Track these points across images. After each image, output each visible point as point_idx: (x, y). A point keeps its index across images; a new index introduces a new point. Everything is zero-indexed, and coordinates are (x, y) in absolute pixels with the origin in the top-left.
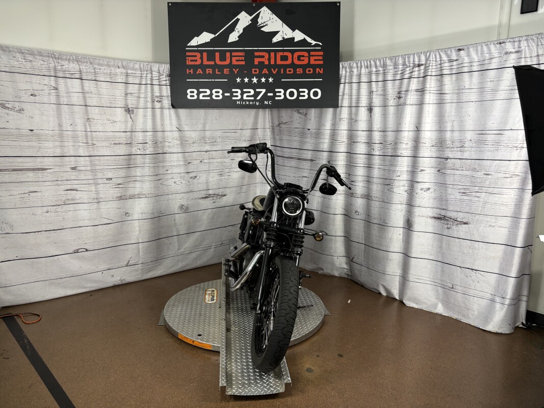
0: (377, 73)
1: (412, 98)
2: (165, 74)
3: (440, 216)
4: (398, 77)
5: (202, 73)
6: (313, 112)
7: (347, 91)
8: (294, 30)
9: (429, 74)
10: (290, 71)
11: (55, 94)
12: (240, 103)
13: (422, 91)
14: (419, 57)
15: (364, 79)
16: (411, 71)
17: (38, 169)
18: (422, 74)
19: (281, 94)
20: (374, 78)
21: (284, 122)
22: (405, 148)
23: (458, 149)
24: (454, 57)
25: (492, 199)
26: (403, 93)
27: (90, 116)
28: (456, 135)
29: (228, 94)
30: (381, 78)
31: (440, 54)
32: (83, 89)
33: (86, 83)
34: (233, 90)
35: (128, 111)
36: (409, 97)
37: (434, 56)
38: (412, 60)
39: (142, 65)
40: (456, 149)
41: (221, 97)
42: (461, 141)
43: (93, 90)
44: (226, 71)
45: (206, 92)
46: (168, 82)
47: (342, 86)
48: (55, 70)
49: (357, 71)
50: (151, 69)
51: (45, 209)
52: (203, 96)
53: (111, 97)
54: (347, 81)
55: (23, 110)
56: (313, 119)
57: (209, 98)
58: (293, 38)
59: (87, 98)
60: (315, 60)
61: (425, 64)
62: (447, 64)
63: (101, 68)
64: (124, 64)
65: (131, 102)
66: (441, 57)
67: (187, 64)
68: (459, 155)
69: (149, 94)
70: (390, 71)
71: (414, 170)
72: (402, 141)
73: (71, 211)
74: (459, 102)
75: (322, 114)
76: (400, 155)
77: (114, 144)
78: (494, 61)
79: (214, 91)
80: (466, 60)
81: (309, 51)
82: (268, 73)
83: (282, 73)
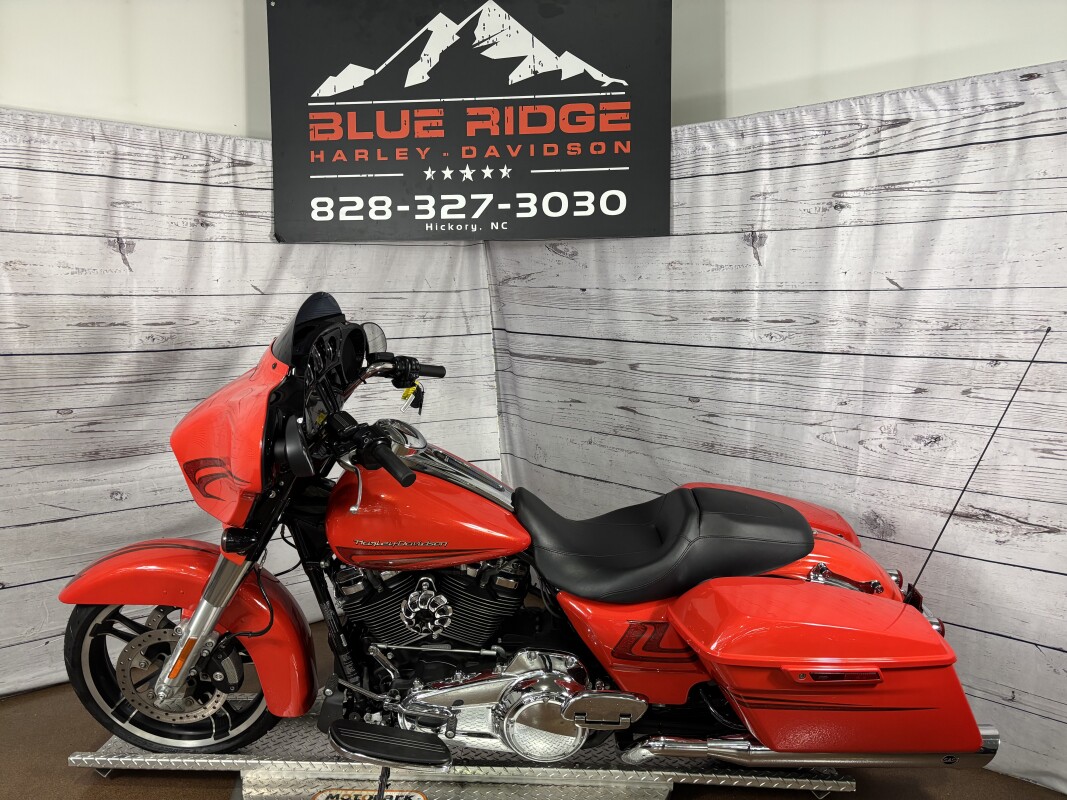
0: (775, 148)
4: (836, 155)
5: (345, 159)
8: (559, 53)
10: (551, 150)
12: (434, 227)
15: (736, 164)
16: (871, 139)
19: (530, 205)
20: (765, 160)
24: (1012, 96)
26: (850, 194)
27: (16, 258)
29: (407, 208)
30: (784, 160)
34: (417, 197)
35: (118, 244)
38: (874, 110)
41: (388, 215)
44: (401, 154)
45: (354, 204)
52: (348, 213)
53: (71, 209)
57: (361, 218)
58: (559, 72)
60: (611, 122)
64: (109, 131)
65: (128, 225)
67: (312, 139)
70: (813, 141)
79: (372, 201)
81: (595, 101)
82: (498, 156)
83: (532, 154)
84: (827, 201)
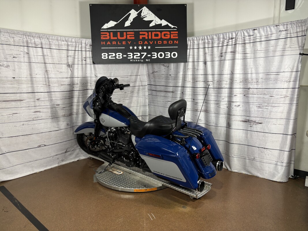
0: (208, 43)
1: (229, 56)
2: (88, 45)
3: (246, 120)
4: (221, 45)
5: (110, 44)
6: (172, 66)
7: (191, 53)
8: (161, 20)
9: (238, 43)
10: (160, 42)
11: (27, 57)
12: (132, 60)
13: (234, 52)
14: (232, 33)
15: (201, 46)
16: (227, 42)
17: (18, 100)
18: (234, 43)
19: (155, 55)
20: (206, 46)
21: (155, 71)
22: (226, 84)
23: (255, 83)
24: (251, 34)
25: (274, 109)
26: (224, 53)
27: (48, 70)
28: (254, 76)
29: (126, 56)
30: (210, 46)
31: (243, 32)
32: (43, 53)
33: (45, 50)
34: (128, 53)
35: (69, 66)
36: (227, 56)
37: (240, 33)
38: (228, 36)
39: (76, 40)
40: (254, 83)
41: (121, 57)
42: (257, 79)
43: (49, 54)
44: (124, 43)
45: (113, 55)
46: (90, 49)
47: (188, 50)
48: (27, 42)
49: (197, 42)
50: (81, 42)
51: (22, 123)
52: (111, 57)
53: (59, 58)
54: (191, 48)
55: (9, 66)
56: (172, 69)
57: (114, 58)
58: (161, 24)
59: (45, 59)
60: (173, 36)
61: (235, 38)
62: (247, 38)
63: (53, 41)
64: (66, 39)
65: (70, 61)
66: (244, 34)
67: (102, 39)
68: (256, 86)
69: (80, 57)
70: (216, 42)
71: (231, 95)
72: (224, 80)
73: (37, 124)
74: (255, 58)
75: (177, 66)
76: (223, 87)
77: (61, 85)
78: (273, 35)
79: (117, 54)
80: (258, 35)
81: (170, 31)
82: (147, 44)
83: (155, 43)
84: (219, 55)
